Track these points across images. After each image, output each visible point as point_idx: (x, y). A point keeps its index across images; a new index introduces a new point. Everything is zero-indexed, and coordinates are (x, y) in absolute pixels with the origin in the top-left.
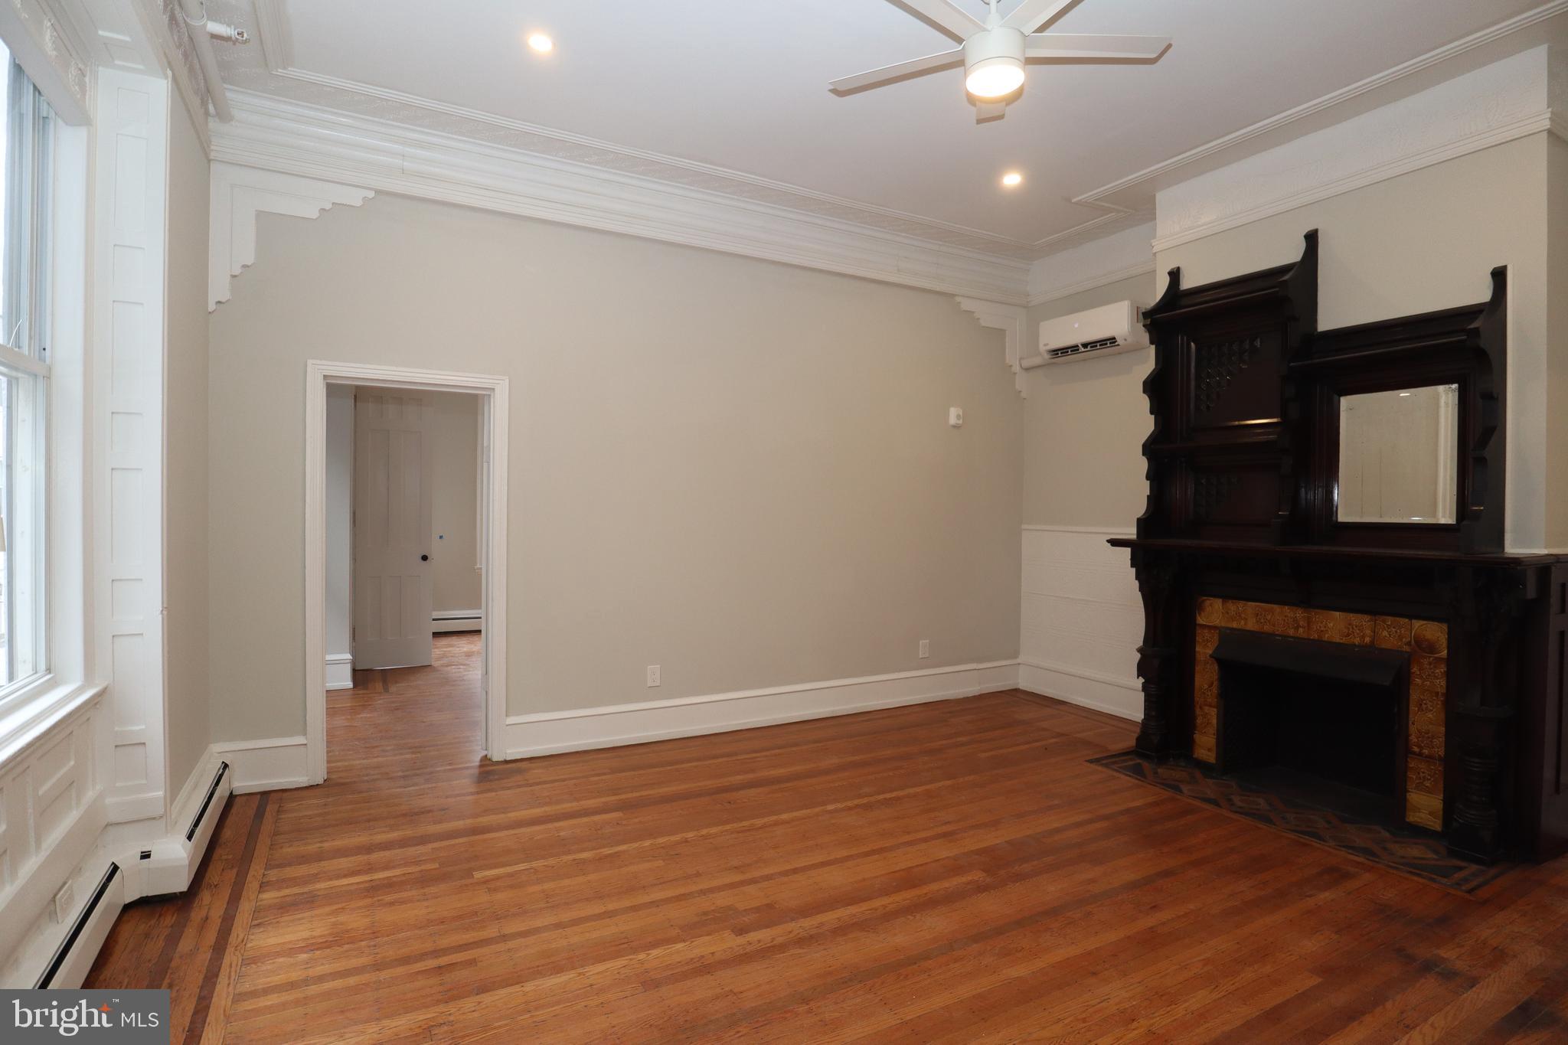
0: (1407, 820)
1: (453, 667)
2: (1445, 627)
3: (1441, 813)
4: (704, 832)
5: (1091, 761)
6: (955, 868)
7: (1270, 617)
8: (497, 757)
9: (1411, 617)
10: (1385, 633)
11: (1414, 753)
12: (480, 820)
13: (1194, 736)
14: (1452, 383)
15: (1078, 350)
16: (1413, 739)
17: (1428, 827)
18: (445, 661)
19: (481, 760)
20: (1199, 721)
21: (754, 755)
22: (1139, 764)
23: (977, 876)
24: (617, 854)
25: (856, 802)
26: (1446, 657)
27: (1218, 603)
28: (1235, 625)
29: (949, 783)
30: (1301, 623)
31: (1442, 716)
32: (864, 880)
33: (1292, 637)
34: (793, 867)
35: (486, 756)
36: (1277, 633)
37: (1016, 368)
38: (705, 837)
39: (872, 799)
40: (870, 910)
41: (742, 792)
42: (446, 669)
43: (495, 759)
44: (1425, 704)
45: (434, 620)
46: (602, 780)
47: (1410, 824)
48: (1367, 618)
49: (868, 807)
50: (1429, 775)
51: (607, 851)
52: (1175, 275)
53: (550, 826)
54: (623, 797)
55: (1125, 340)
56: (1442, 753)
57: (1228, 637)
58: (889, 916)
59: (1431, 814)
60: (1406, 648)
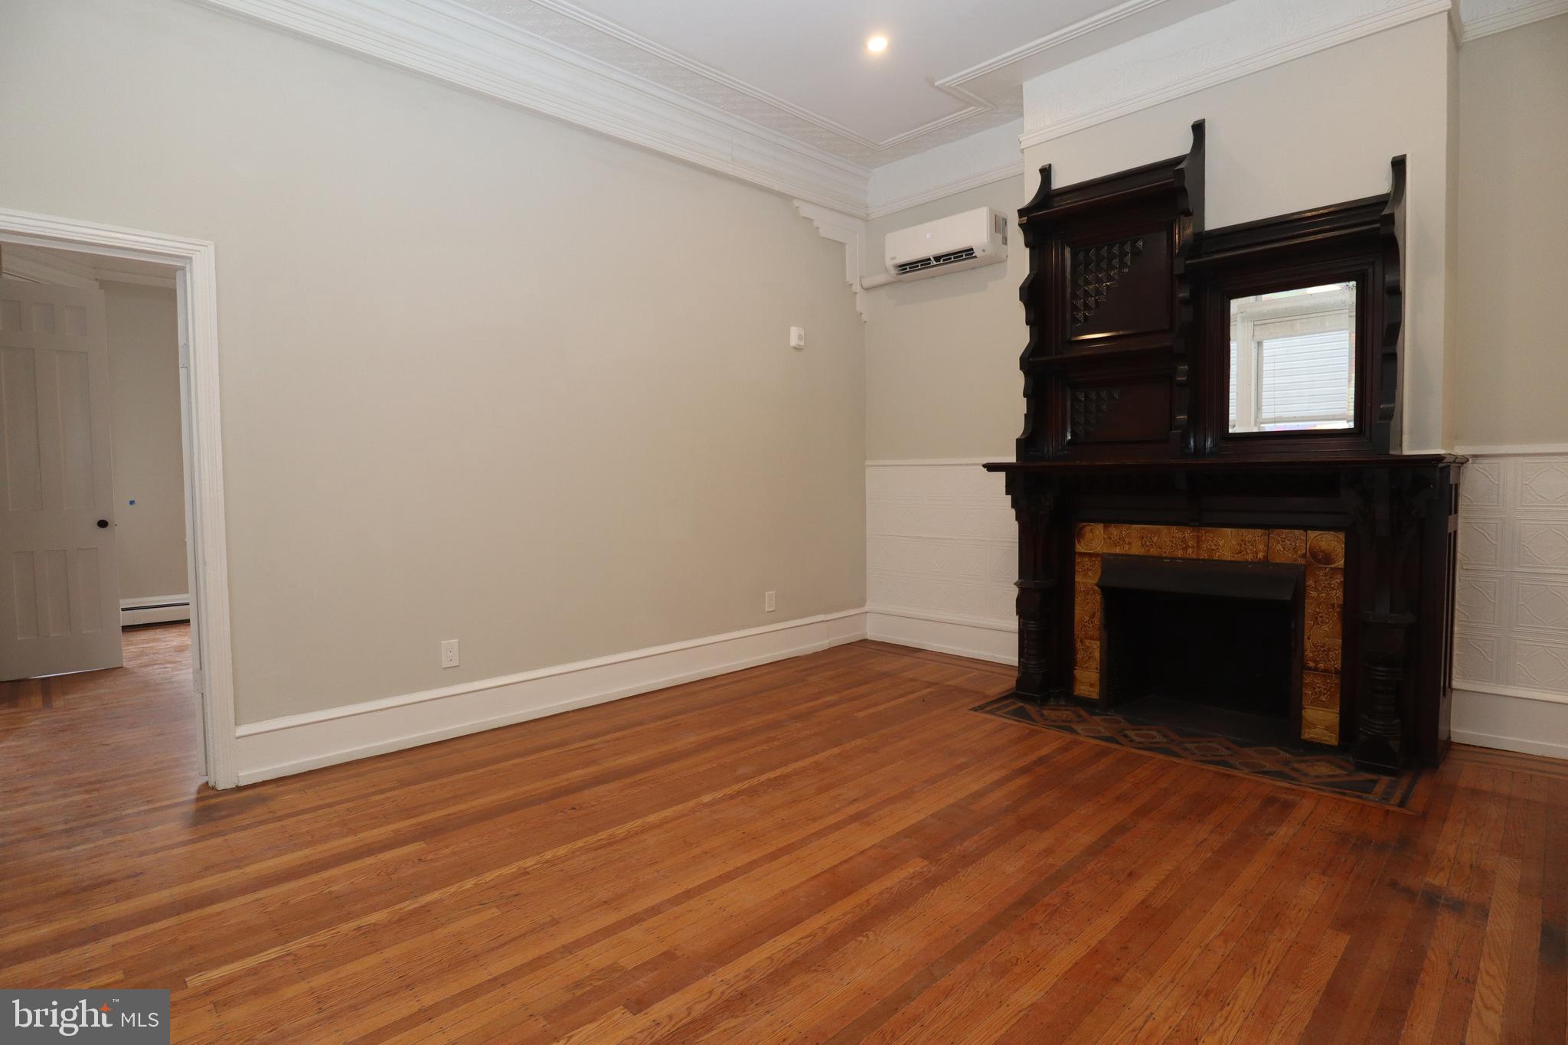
0: (1302, 737)
1: (156, 667)
2: (1342, 536)
3: (1337, 728)
4: (548, 855)
5: (975, 709)
6: (888, 861)
7: (1156, 539)
8: (224, 781)
9: (1306, 528)
10: (1279, 547)
11: (1310, 669)
12: (197, 884)
13: (1075, 672)
14: (1349, 281)
15: (930, 263)
16: (1309, 654)
17: (1323, 742)
18: (145, 659)
19: (199, 792)
20: (1079, 656)
21: (592, 741)
22: (1022, 707)
23: (917, 866)
24: (425, 909)
25: (736, 787)
26: (1343, 567)
27: (1099, 529)
28: (1118, 550)
29: (835, 751)
30: (1190, 543)
31: (1338, 628)
32: (783, 893)
33: (1179, 559)
34: (683, 890)
35: (207, 783)
36: (1164, 555)
37: (857, 288)
38: (551, 863)
39: (755, 781)
40: (807, 937)
41: (586, 792)
42: (144, 670)
43: (221, 786)
44: (1321, 617)
45: (123, 610)
46: (388, 798)
47: (1305, 741)
48: (1259, 531)
49: (752, 792)
50: (1325, 689)
51: (409, 906)
52: (1046, 173)
53: (315, 878)
54: (422, 818)
55: (984, 251)
56: (1338, 665)
57: (1110, 564)
58: (834, 942)
59: (1327, 728)
60: (1302, 561)
